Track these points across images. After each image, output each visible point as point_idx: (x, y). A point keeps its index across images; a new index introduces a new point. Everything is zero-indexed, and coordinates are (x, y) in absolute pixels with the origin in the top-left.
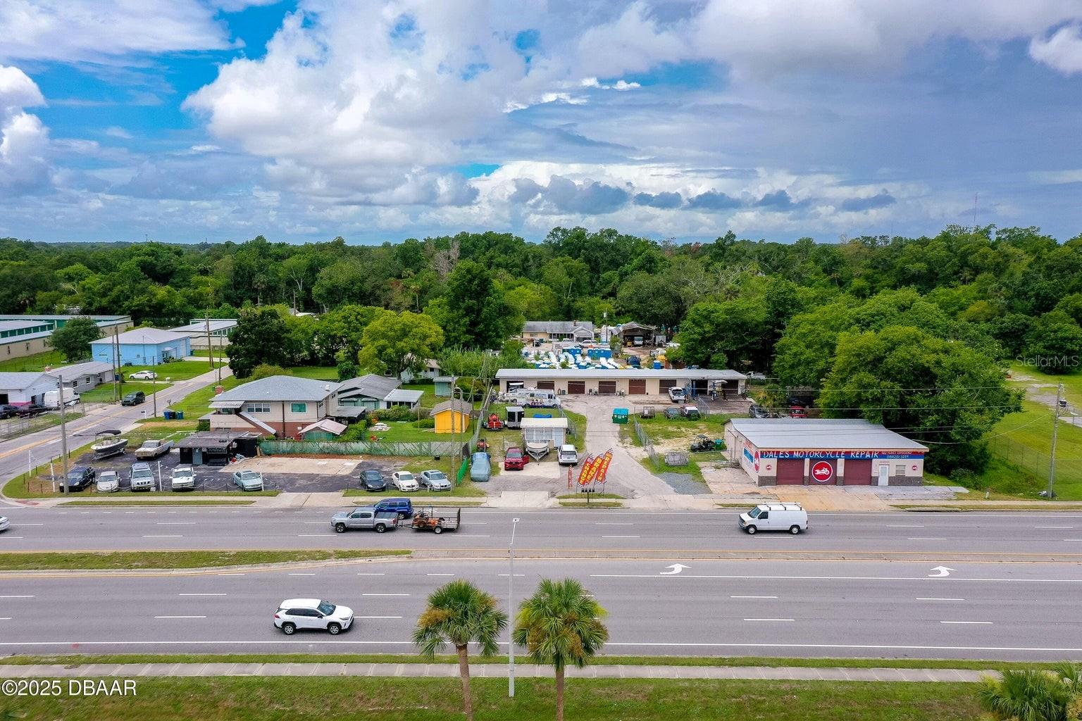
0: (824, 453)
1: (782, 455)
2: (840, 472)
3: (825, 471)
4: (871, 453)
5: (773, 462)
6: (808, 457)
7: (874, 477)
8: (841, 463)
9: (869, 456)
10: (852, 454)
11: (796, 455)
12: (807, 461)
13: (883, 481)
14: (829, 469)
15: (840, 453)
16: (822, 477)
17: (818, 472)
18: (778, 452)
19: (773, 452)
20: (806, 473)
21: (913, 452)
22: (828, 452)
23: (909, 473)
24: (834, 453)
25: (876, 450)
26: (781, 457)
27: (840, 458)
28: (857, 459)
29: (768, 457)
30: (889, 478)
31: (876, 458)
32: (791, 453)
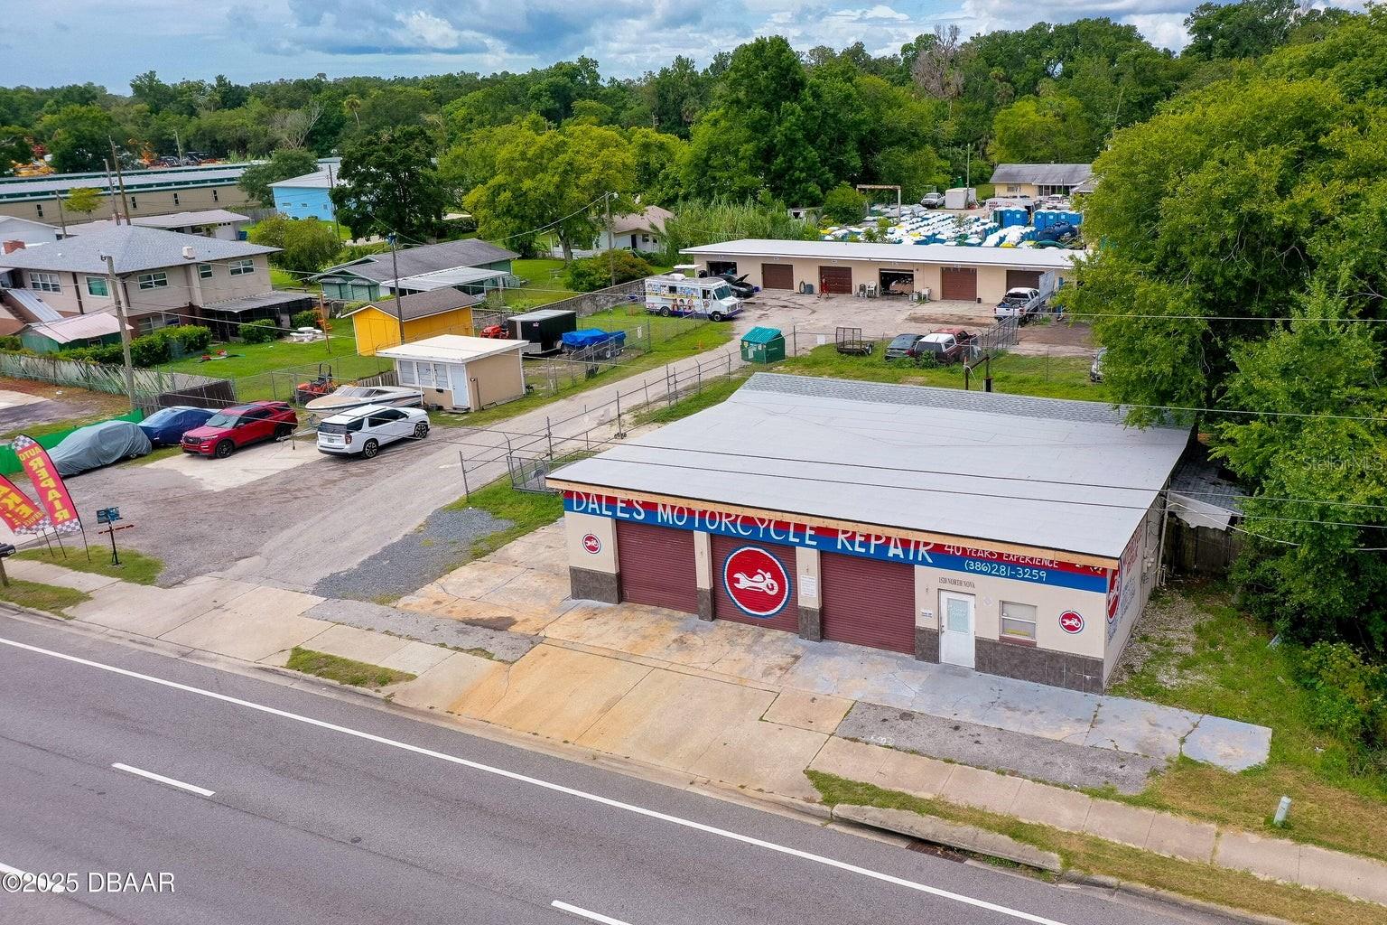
0: (748, 522)
1: (623, 510)
2: (809, 592)
3: (763, 582)
4: (905, 543)
5: (603, 529)
6: (702, 527)
7: (923, 631)
8: (808, 560)
9: (900, 552)
10: (841, 537)
11: (665, 516)
12: (701, 541)
13: (958, 648)
14: (777, 576)
15: (800, 529)
16: (756, 599)
17: (744, 582)
18: (612, 501)
19: (599, 497)
20: (704, 581)
21: (1063, 565)
22: (762, 521)
23: (1051, 638)
24: (782, 527)
25: (923, 538)
26: (619, 514)
27: (802, 544)
28: (858, 556)
29: (585, 511)
30: (980, 643)
31: (924, 563)
32: (650, 507)
